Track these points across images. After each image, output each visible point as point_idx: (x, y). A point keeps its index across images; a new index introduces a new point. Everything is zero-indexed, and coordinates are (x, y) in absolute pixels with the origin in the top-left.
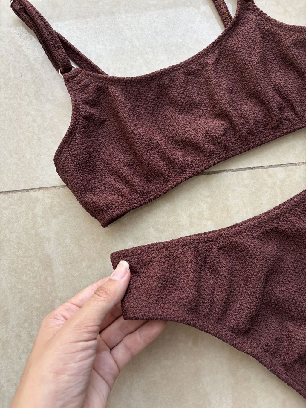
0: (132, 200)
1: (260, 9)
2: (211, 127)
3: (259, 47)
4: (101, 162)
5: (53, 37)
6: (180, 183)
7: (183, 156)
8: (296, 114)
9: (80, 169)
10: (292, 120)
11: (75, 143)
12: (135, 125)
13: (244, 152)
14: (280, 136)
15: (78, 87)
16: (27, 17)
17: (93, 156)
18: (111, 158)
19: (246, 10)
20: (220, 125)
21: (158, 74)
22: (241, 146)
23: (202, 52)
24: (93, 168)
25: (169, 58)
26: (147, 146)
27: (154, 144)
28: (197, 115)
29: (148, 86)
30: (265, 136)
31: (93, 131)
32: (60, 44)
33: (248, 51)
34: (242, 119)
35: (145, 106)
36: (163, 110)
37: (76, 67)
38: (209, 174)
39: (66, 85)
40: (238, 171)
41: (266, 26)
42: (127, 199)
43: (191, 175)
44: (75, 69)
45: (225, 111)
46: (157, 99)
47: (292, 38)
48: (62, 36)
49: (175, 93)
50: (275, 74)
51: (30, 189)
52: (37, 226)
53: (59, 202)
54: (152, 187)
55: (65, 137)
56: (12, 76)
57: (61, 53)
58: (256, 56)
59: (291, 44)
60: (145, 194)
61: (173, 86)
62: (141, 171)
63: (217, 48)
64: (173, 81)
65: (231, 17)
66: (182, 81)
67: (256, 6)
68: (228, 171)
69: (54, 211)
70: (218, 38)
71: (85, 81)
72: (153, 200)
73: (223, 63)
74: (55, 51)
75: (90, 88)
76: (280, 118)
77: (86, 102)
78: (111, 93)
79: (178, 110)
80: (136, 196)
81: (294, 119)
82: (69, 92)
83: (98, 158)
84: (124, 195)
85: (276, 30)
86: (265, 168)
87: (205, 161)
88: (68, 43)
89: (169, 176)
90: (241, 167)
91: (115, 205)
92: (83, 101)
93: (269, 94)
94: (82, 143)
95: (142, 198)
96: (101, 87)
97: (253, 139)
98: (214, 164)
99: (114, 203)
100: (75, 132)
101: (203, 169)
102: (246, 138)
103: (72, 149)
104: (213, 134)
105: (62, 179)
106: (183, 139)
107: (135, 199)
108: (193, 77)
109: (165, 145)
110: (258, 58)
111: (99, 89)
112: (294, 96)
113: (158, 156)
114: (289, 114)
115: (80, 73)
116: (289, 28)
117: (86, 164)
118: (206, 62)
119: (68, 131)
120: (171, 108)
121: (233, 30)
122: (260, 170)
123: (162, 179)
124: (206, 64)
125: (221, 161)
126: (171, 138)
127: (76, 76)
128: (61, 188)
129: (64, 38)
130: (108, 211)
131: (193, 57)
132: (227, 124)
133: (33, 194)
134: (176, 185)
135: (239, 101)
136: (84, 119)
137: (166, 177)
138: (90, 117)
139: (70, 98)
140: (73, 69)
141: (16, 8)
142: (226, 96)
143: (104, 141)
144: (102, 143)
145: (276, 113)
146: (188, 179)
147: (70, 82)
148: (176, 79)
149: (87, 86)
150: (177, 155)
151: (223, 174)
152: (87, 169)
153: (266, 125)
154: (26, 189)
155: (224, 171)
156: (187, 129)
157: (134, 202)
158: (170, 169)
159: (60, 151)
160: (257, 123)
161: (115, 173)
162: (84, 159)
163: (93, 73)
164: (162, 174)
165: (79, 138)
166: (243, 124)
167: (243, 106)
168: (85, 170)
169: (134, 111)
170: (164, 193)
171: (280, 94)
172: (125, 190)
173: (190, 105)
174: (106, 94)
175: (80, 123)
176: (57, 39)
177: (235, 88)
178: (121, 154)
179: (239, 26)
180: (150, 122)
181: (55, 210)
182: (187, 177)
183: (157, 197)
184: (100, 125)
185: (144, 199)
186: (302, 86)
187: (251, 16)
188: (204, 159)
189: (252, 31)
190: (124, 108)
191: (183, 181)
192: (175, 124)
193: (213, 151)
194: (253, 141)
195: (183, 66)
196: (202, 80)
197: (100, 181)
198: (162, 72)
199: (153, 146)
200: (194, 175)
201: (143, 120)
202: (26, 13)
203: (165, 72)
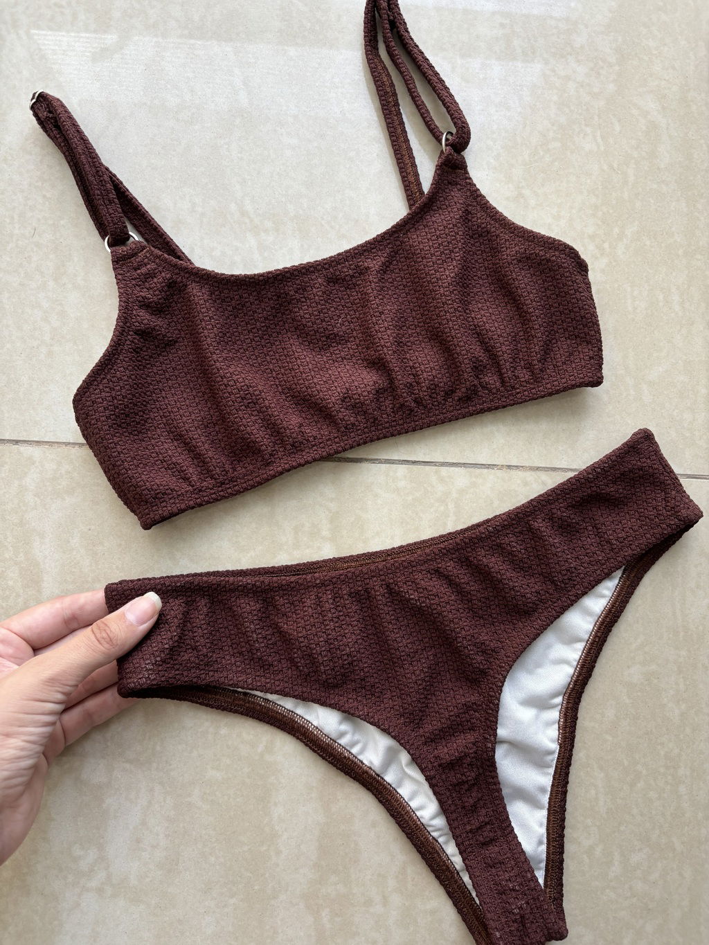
0: (200, 491)
1: (475, 185)
2: (356, 384)
3: (458, 255)
4: (157, 414)
5: (101, 181)
6: (289, 470)
7: (301, 425)
8: (503, 382)
9: (114, 424)
10: (494, 391)
11: (113, 377)
12: (225, 359)
13: (406, 433)
14: (471, 415)
15: (135, 274)
16: (58, 136)
17: (144, 401)
18: (176, 410)
19: (450, 183)
20: (371, 383)
21: (278, 275)
22: (401, 422)
23: (362, 246)
24: (139, 422)
25: (302, 246)
26: (239, 400)
27: (254, 397)
28: (338, 356)
29: (259, 293)
30: (444, 411)
31: (151, 357)
32: (113, 195)
33: (439, 259)
34: (412, 377)
35: (250, 327)
36: (280, 338)
37: (137, 239)
38: (340, 461)
39: (115, 269)
40: (390, 463)
41: (480, 218)
42: (192, 486)
43: (309, 459)
44: (135, 243)
45: (383, 359)
46: (272, 318)
47: (517, 248)
48: (118, 179)
49: (305, 312)
50: (480, 305)
51: (20, 441)
52: (24, 509)
53: (69, 473)
54: (240, 470)
55: (97, 365)
56: (16, 231)
57: (113, 211)
58: (449, 272)
59: (514, 260)
60: (227, 482)
61: (303, 300)
62: (225, 439)
63: (389, 244)
64: (305, 290)
65: (421, 192)
66: (320, 293)
67: (470, 178)
68: (373, 461)
69: (59, 487)
70: (393, 227)
71: (148, 266)
72: (238, 493)
73: (397, 271)
74: (102, 207)
75: (155, 280)
76: (474, 385)
77: (145, 305)
78: (190, 296)
79: (307, 343)
80: (208, 483)
81: (498, 390)
82: (117, 283)
83: (153, 406)
84: (188, 479)
85: (494, 228)
86: (436, 466)
87: (337, 440)
88: (127, 193)
89: (271, 455)
90: (395, 456)
91: (170, 496)
92: (140, 302)
93: (460, 341)
94: (125, 378)
95: (220, 489)
96: (175, 282)
97: (423, 414)
98: (352, 447)
99: (169, 491)
100: (117, 359)
101: (332, 452)
102: (412, 411)
103: (106, 387)
104: (356, 397)
105: (84, 435)
106: (306, 396)
107: (208, 488)
108: (341, 287)
109: (272, 400)
110: (452, 275)
111: (171, 285)
112: (504, 349)
113: (257, 418)
114: (491, 379)
115: (142, 251)
116: (515, 230)
117: (127, 416)
118: (366, 264)
119: (105, 355)
120: (295, 336)
121: (421, 218)
122: (427, 468)
123: (260, 459)
124: (367, 268)
125: (365, 443)
126: (286, 391)
127: (134, 255)
128: (77, 447)
129: (122, 183)
130: (156, 505)
131: (346, 252)
132: (382, 382)
133: (26, 450)
134: (281, 473)
135: (413, 343)
136: (138, 335)
137: (267, 457)
138: (149, 333)
139: (118, 294)
140: (131, 239)
141: (40, 115)
142: (389, 332)
143: (168, 376)
144: (165, 380)
145: (468, 375)
146: (303, 466)
147: (123, 264)
148: (309, 289)
149: (150, 275)
150: (292, 420)
151: (365, 465)
152: (129, 424)
153: (449, 393)
154: (13, 440)
155: (367, 460)
156: (315, 381)
157: (205, 494)
158: (275, 443)
159: (86, 388)
160: (434, 387)
161: (180, 437)
162: (126, 406)
163: (166, 255)
164: (260, 451)
165: (121, 369)
166: (411, 385)
167: (417, 354)
168: (124, 425)
169: (228, 335)
170: (260, 484)
171: (482, 342)
172: (192, 471)
173: (328, 337)
174: (182, 295)
175: (128, 342)
176: (109, 186)
177: (411, 319)
178: (194, 405)
179: (432, 212)
180: (254, 357)
181: (60, 485)
182: (302, 461)
183: (246, 490)
184: (165, 348)
185: (222, 491)
186: (521, 333)
187: (457, 197)
188: (336, 435)
189: (451, 226)
190: (210, 327)
191: (295, 468)
192: (296, 367)
193: (353, 425)
194: (423, 416)
195: (327, 266)
196: (355, 296)
197: (150, 447)
198: (287, 272)
199: (252, 402)
200: (315, 460)
201: (242, 351)
202: (57, 127)
203: (292, 274)
